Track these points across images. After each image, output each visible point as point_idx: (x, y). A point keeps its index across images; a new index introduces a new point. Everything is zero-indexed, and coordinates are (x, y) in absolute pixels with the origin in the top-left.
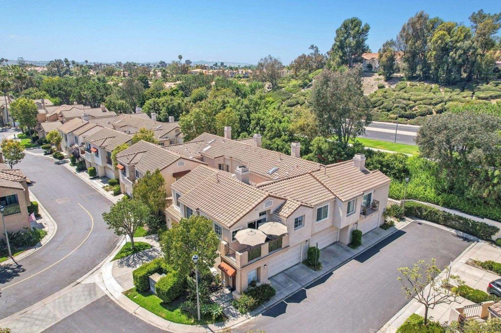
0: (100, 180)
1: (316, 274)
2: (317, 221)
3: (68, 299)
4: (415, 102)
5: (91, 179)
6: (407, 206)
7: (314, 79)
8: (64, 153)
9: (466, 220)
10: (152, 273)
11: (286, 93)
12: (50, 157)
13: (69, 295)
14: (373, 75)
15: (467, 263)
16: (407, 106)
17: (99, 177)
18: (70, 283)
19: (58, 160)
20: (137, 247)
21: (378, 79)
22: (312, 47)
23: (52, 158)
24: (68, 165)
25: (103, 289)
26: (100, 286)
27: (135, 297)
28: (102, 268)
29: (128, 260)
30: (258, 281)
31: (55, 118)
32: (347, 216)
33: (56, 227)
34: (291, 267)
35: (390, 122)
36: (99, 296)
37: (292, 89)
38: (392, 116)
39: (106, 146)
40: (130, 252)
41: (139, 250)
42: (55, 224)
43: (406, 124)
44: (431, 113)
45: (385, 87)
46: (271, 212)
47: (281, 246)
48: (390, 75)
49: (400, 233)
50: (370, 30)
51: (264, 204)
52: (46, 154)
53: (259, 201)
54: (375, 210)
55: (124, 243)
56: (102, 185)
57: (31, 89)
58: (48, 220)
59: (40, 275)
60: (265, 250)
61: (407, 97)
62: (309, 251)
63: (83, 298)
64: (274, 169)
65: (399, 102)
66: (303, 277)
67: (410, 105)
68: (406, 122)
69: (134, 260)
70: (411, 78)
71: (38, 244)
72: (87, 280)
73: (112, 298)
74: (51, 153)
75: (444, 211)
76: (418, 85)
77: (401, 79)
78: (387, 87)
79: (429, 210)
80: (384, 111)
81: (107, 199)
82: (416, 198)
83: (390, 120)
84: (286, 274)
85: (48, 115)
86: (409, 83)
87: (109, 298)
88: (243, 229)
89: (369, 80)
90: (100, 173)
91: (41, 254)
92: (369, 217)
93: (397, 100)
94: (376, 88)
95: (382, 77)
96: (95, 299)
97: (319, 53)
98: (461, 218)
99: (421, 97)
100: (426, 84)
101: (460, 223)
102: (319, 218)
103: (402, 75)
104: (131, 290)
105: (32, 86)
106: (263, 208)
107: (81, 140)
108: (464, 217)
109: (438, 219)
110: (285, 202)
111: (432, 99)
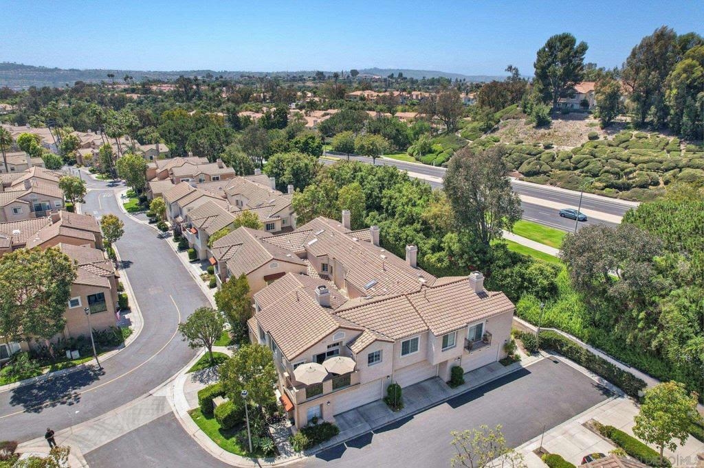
0: (200, 265)
1: (393, 416)
2: (403, 354)
3: (137, 412)
4: (636, 164)
5: (191, 262)
6: (543, 336)
7: (503, 120)
8: (169, 224)
9: (611, 366)
10: (215, 396)
11: (460, 140)
12: (154, 226)
13: (139, 407)
14: (587, 117)
15: (584, 425)
16: (622, 170)
17: (199, 260)
18: (143, 393)
19: (161, 232)
20: (215, 359)
21: (592, 125)
22: (510, 68)
23: (156, 228)
24: (170, 240)
25: (172, 405)
26: (168, 400)
27: (198, 418)
28: (175, 380)
29: (202, 374)
30: (321, 417)
31: (166, 175)
32: (443, 351)
33: (143, 324)
34: (368, 404)
35: (594, 193)
36: (166, 412)
37: (470, 133)
38: (598, 184)
39: (207, 227)
40: (207, 365)
41: (217, 363)
42: (143, 320)
43: (616, 198)
44: (656, 184)
45: (598, 138)
46: (344, 344)
47: (349, 384)
48: (610, 119)
49: (523, 372)
50: (587, 52)
51: (333, 336)
52: (151, 222)
53: (328, 332)
54: (487, 344)
55: (203, 353)
56: (200, 272)
57: (147, 129)
58: (136, 315)
59: (117, 381)
60: (328, 387)
61: (625, 157)
62: (389, 388)
63: (151, 411)
64: (372, 282)
65: (613, 165)
66: (377, 417)
67: (626, 171)
68: (616, 195)
69: (208, 375)
70: (641, 125)
71: (122, 344)
72: (158, 392)
73: (177, 416)
74: (156, 222)
75: (587, 350)
76: (649, 136)
77: (625, 126)
78: (601, 138)
79: (570, 345)
80: (588, 176)
81: (202, 292)
82: (558, 327)
83: (593, 190)
84: (359, 412)
85: (158, 171)
86: (635, 133)
87: (174, 416)
88: (307, 362)
89: (578, 126)
90: (201, 256)
91: (123, 356)
92: (476, 352)
93: (609, 161)
94: (585, 139)
95: (597, 121)
96: (161, 414)
97: (519, 76)
98: (605, 362)
99: (646, 158)
100: (662, 136)
101: (603, 367)
102: (405, 351)
103: (629, 120)
104: (196, 410)
105: (149, 124)
106: (333, 340)
107: (185, 211)
108: (609, 361)
109: (580, 358)
110: (361, 334)
111: (661, 162)
